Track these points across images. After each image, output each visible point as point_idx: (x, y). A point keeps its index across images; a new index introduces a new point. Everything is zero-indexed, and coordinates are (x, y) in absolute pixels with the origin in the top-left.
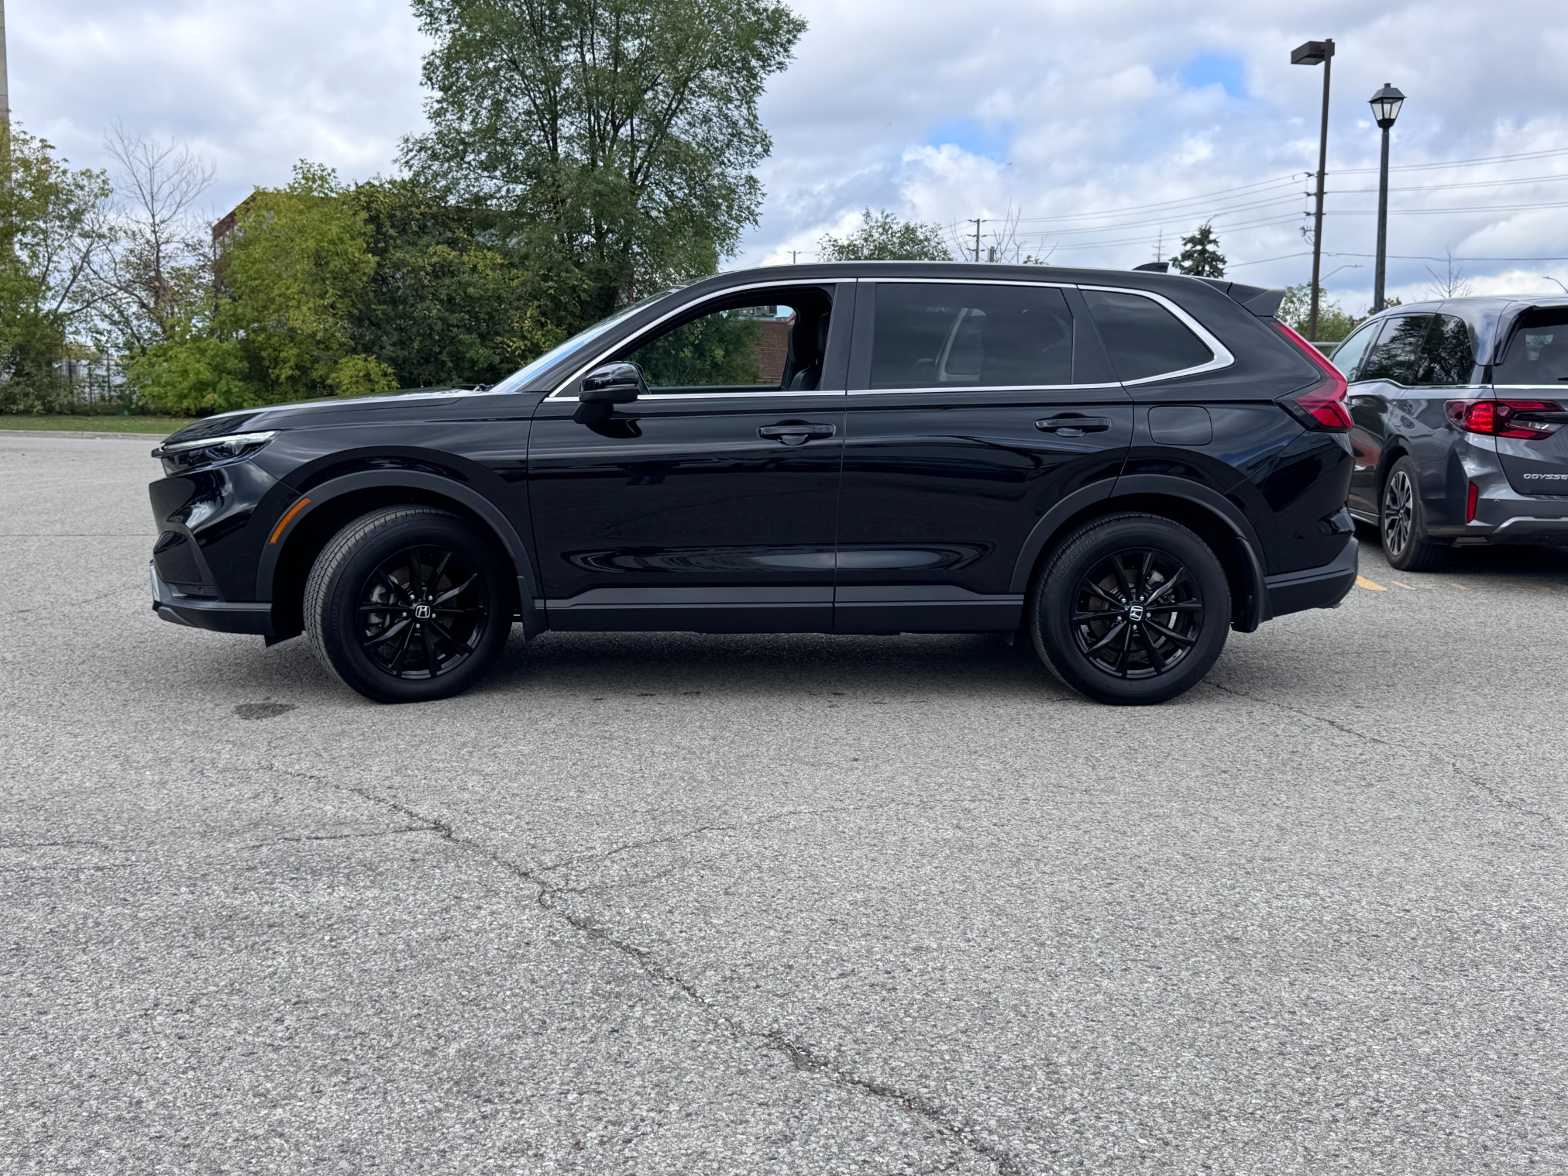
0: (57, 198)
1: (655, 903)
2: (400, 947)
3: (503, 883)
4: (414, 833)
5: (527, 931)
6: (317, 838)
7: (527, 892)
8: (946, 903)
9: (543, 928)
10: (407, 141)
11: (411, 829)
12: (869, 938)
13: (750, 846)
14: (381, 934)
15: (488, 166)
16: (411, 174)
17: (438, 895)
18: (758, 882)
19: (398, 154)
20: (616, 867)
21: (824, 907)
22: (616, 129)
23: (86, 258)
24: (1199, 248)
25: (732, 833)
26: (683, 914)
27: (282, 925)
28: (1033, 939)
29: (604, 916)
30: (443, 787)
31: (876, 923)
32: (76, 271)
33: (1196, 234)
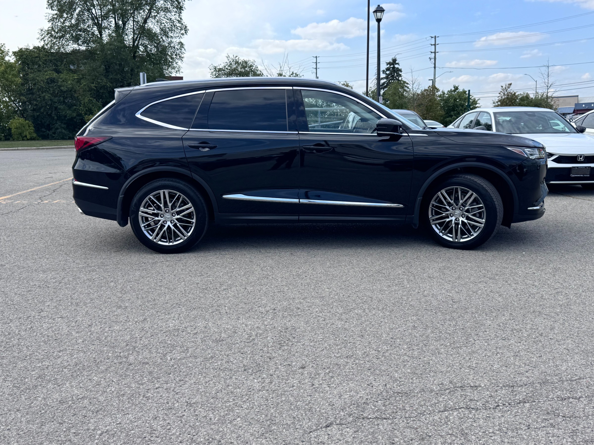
10: (42, 30)
16: (43, 44)
19: (38, 36)
24: (392, 66)
33: (391, 61)
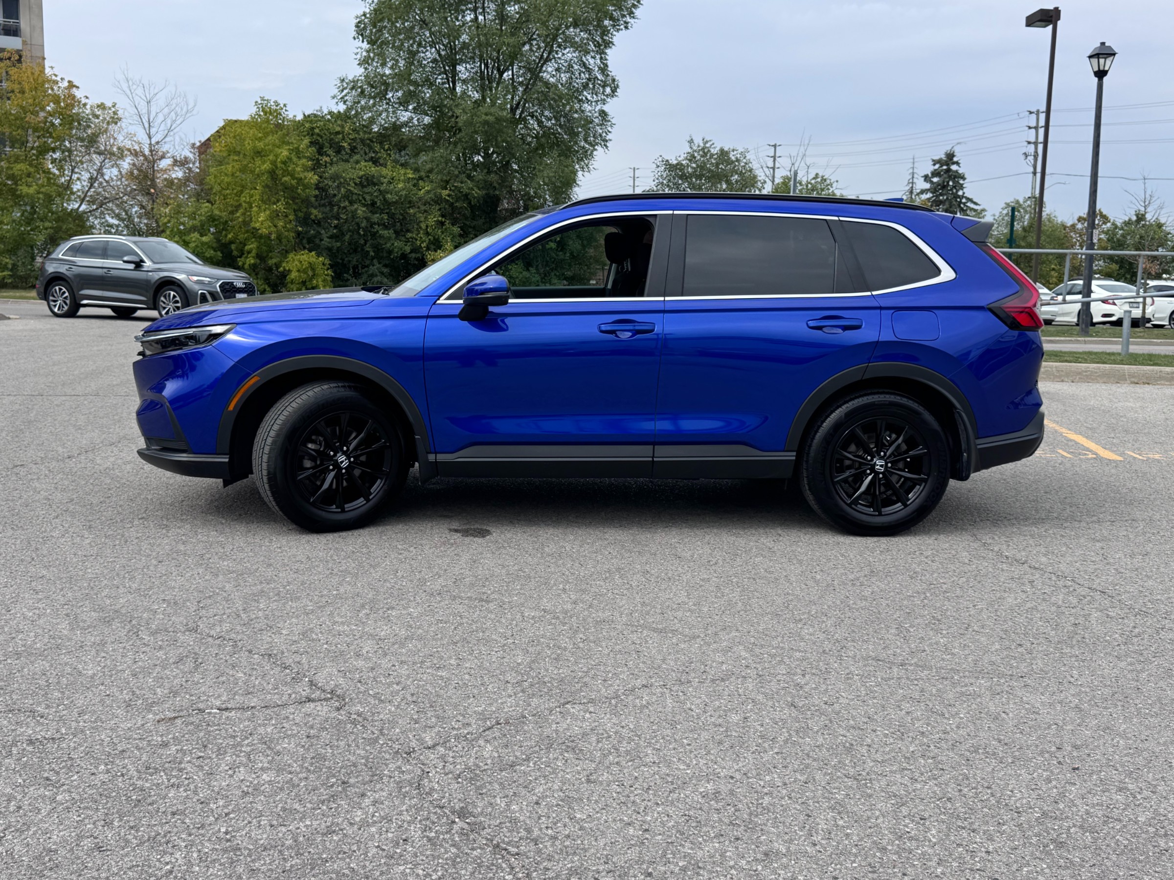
0: (79, 124)
1: (524, 792)
2: (289, 842)
3: (386, 765)
4: (312, 705)
5: (405, 825)
6: (226, 709)
7: (407, 777)
8: (790, 798)
9: (421, 821)
10: (343, 81)
11: (310, 700)
12: (722, 839)
13: (608, 722)
14: (272, 826)
15: (403, 103)
16: (345, 107)
17: (328, 778)
18: (615, 769)
20: (489, 748)
21: (678, 800)
22: (501, 74)
23: (100, 171)
24: (945, 167)
25: (592, 709)
26: (549, 807)
27: (183, 813)
28: (874, 842)
29: (476, 807)
30: (342, 653)
31: (727, 821)
32: (92, 180)
33: (943, 157)
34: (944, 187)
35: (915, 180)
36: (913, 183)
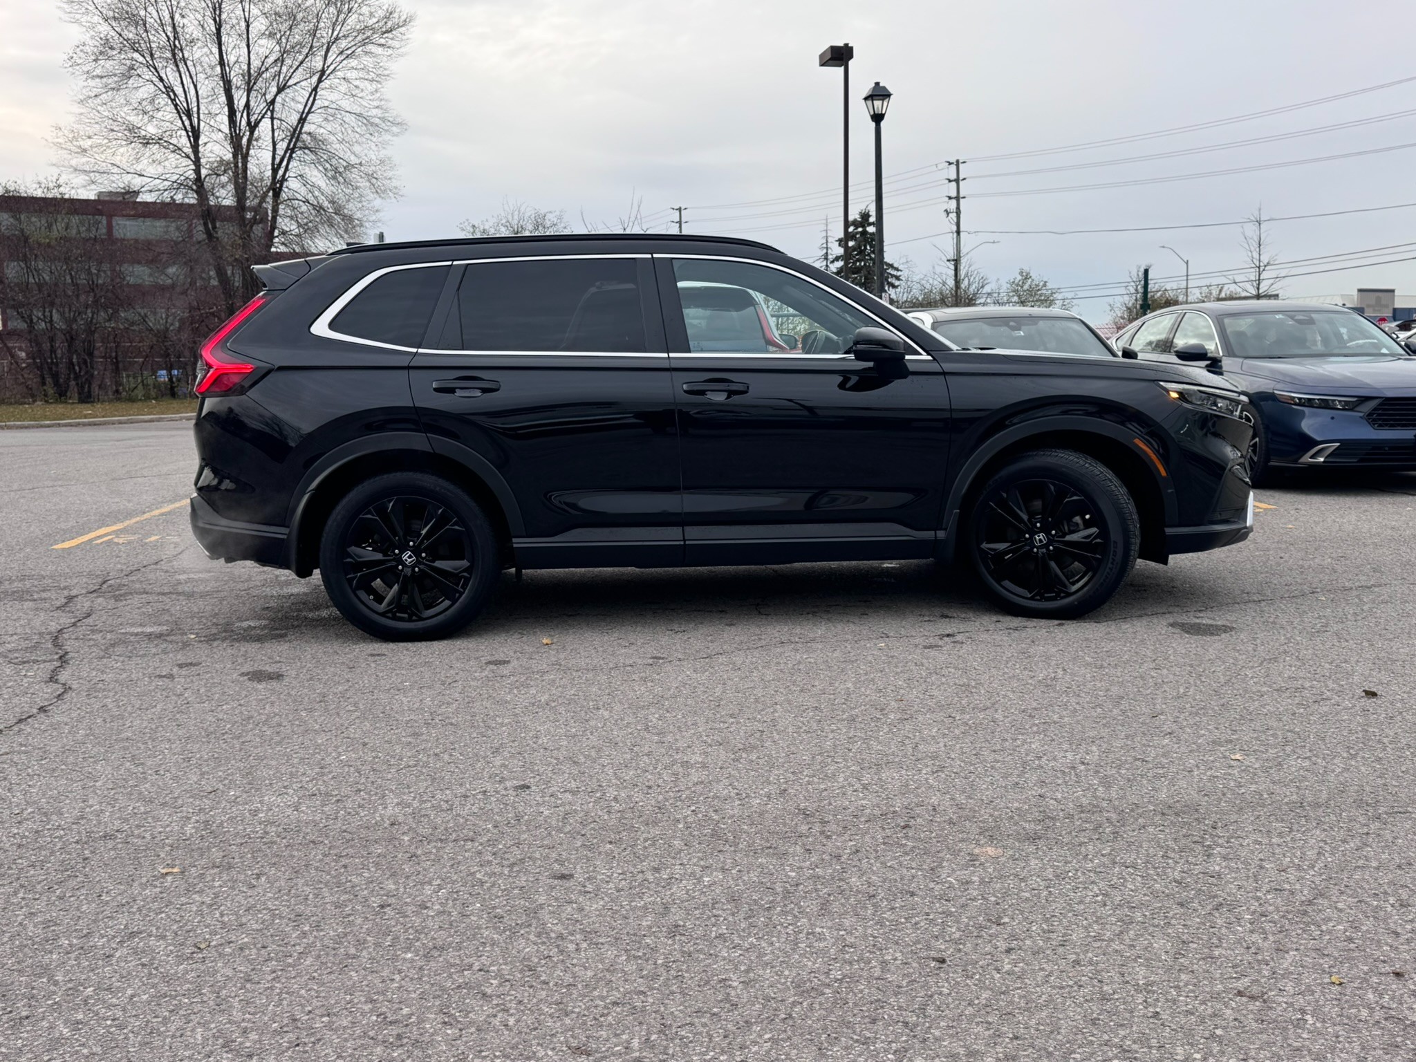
24: (860, 229)
33: (858, 217)
34: (861, 252)
35: (829, 245)
36: (827, 248)
